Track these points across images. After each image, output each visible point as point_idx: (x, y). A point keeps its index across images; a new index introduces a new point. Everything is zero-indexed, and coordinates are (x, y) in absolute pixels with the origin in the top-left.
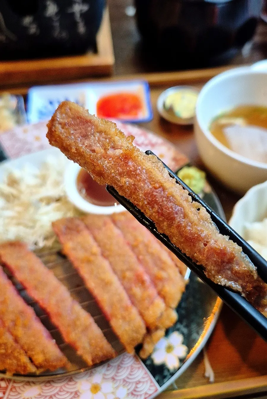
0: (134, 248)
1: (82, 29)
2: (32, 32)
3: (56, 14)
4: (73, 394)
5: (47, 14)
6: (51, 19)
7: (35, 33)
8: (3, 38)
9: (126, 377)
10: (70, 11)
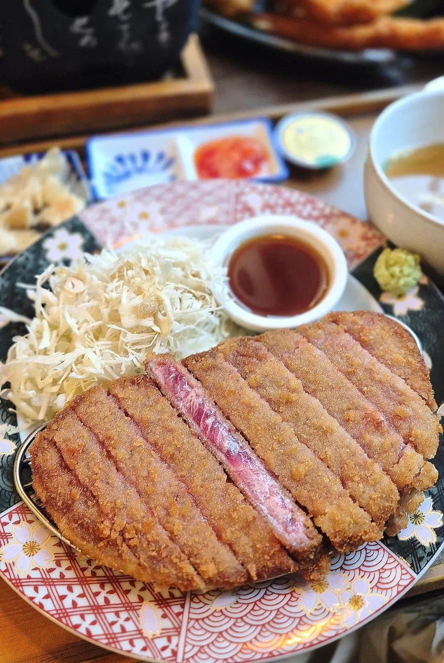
0: (349, 375)
1: (164, 36)
2: (85, 41)
3: (126, 11)
4: (289, 596)
5: (113, 12)
6: (116, 18)
7: (89, 43)
8: (35, 54)
9: (363, 565)
10: (149, 5)
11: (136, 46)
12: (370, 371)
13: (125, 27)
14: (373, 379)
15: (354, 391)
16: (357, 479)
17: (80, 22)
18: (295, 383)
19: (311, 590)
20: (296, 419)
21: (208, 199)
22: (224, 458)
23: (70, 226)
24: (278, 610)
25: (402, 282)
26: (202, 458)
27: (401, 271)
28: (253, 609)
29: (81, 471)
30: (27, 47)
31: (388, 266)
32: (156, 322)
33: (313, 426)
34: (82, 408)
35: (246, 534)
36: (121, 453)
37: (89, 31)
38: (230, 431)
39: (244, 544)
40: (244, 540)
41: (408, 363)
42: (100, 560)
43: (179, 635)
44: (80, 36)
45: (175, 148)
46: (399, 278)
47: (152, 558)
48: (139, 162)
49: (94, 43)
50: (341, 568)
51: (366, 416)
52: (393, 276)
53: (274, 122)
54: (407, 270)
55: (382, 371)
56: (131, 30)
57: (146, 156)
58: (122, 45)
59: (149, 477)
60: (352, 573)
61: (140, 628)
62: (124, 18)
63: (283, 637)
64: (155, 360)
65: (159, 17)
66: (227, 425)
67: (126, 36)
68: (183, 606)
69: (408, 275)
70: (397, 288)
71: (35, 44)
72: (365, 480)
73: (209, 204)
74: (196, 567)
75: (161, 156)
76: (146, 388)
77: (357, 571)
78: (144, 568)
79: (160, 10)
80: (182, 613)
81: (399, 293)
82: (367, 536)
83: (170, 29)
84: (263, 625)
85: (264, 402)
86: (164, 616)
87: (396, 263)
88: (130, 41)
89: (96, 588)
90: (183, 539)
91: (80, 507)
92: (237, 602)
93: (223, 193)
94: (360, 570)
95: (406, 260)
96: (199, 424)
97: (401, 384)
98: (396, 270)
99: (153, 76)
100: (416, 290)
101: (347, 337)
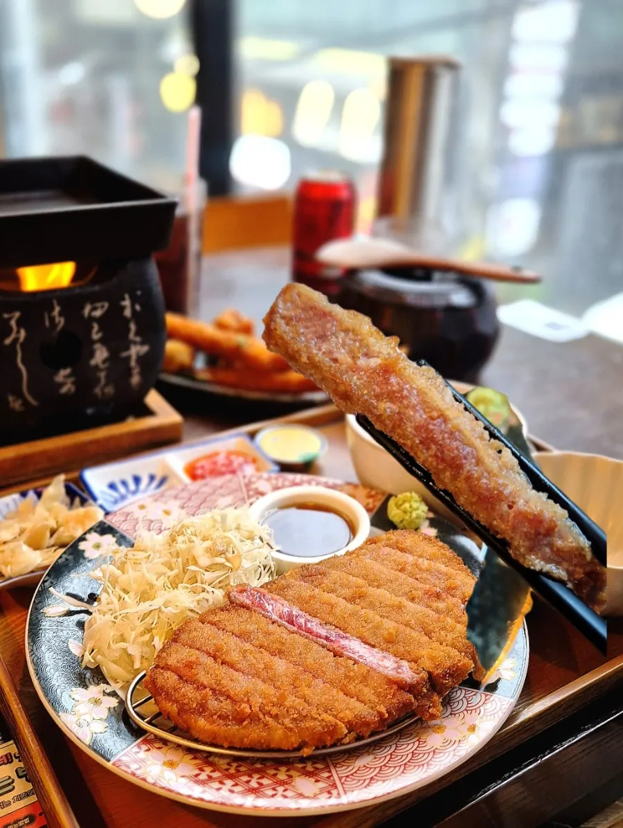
0: (402, 570)
1: (135, 379)
2: (64, 390)
3: (104, 361)
4: (417, 744)
5: (93, 362)
6: (96, 368)
7: (69, 390)
8: (16, 405)
9: (467, 707)
10: (124, 354)
11: (110, 390)
12: (416, 565)
13: (102, 375)
14: (420, 569)
15: (411, 580)
16: (437, 630)
17: (64, 373)
18: (360, 581)
19: (434, 733)
20: (372, 605)
21: (221, 491)
22: (325, 642)
23: (99, 529)
24: (413, 752)
25: (414, 515)
26: (305, 645)
27: (411, 507)
28: (391, 758)
29: (204, 678)
30: (11, 398)
31: (398, 506)
32: (228, 560)
33: (387, 606)
34: (184, 636)
35: (366, 686)
36: (234, 656)
37: (70, 380)
38: (320, 624)
39: (368, 693)
40: (366, 690)
41: (443, 554)
42: (247, 737)
43: (336, 787)
44: (61, 385)
45: (165, 466)
46: (411, 513)
47: (294, 720)
48: (132, 486)
49: (73, 389)
50: (451, 714)
51: (426, 593)
52: (405, 512)
53: (252, 435)
54: (415, 505)
55: (425, 563)
56: (107, 377)
57: (137, 480)
58: (98, 391)
59: (267, 667)
60: (462, 715)
61: (300, 792)
62: (102, 366)
63: (425, 766)
64: (235, 589)
65: (133, 363)
66: (316, 621)
67: (103, 381)
68: (330, 772)
69: (417, 509)
70: (411, 522)
71: (19, 395)
72: (443, 628)
73: (223, 495)
74: (335, 716)
75: (152, 478)
76: (237, 610)
77: (465, 712)
78: (291, 730)
79: (134, 357)
80: (332, 776)
81: (414, 527)
82: (461, 663)
83: (142, 373)
84: (405, 764)
85: (341, 599)
86: (317, 781)
87: (404, 502)
88: (106, 384)
89: (245, 778)
90: (315, 700)
91: (213, 704)
92: (375, 758)
93: (233, 485)
94: (467, 710)
95: (412, 497)
96: (294, 625)
97: (443, 568)
98: (407, 505)
99: (119, 418)
100: (427, 523)
101: (387, 550)
